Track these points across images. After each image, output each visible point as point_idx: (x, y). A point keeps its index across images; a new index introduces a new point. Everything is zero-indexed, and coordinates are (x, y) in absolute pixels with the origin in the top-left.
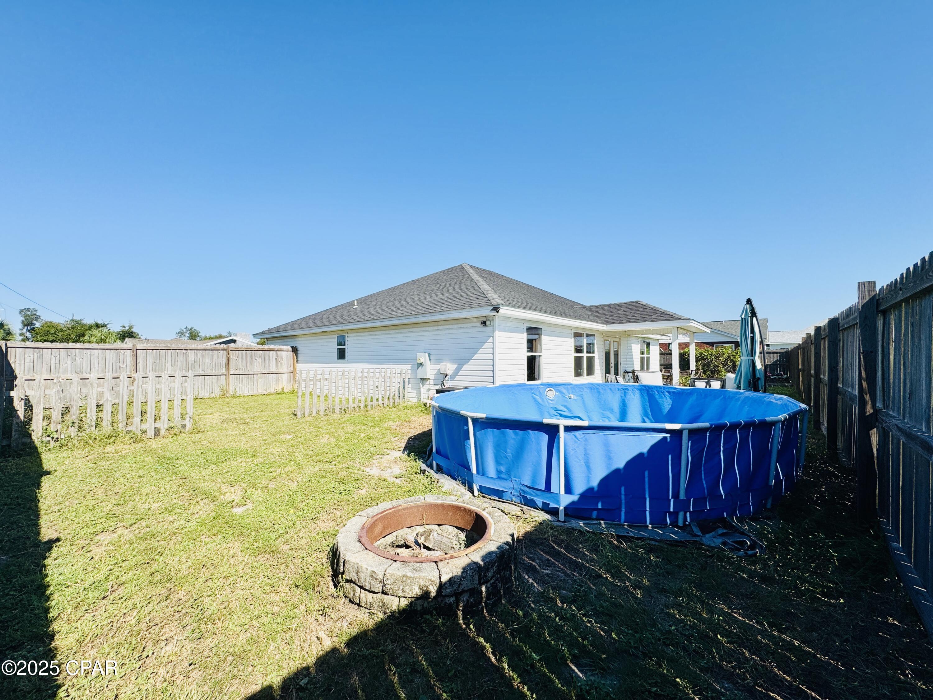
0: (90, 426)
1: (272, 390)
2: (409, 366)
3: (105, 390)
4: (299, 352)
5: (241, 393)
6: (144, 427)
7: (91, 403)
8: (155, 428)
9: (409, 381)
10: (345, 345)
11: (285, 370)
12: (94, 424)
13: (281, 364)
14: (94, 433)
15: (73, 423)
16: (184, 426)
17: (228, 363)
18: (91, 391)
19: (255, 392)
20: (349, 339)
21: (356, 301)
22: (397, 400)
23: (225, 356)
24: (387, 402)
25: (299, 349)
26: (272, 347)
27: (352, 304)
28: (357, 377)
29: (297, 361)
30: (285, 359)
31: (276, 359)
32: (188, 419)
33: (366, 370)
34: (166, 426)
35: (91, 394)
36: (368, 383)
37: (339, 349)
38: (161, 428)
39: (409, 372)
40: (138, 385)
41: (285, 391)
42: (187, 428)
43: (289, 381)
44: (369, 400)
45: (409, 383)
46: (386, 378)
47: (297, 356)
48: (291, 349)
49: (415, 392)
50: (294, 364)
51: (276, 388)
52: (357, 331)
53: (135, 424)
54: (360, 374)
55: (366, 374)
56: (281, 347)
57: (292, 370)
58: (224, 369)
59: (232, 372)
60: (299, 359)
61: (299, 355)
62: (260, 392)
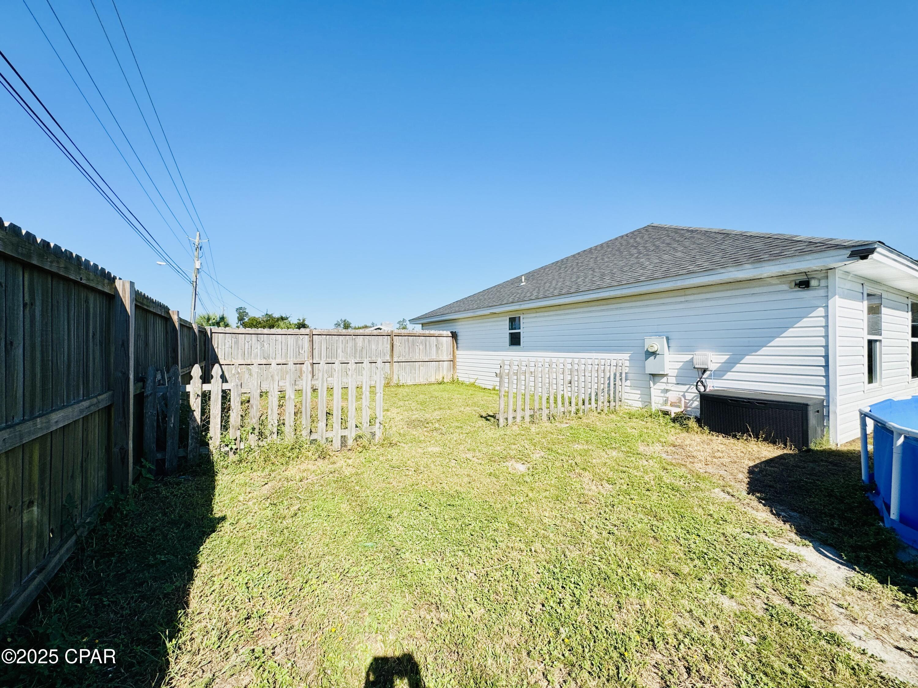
0: (272, 433)
1: (433, 380)
2: (627, 356)
3: (288, 384)
4: (459, 338)
5: (404, 382)
6: (330, 435)
7: (272, 402)
8: (342, 436)
9: (626, 376)
10: (520, 329)
11: (445, 358)
12: (275, 430)
13: (442, 351)
14: (275, 442)
15: (254, 429)
16: (373, 434)
17: (393, 350)
18: (272, 386)
19: (417, 382)
20: (525, 321)
21: (523, 277)
22: (612, 404)
23: (389, 342)
24: (601, 405)
25: (459, 334)
26: (432, 332)
27: (519, 279)
28: (566, 370)
29: (457, 347)
30: (445, 346)
31: (436, 345)
32: (378, 425)
33: (576, 361)
34: (354, 435)
35: (272, 389)
36: (578, 378)
37: (511, 334)
38: (349, 437)
39: (627, 363)
40: (323, 379)
41: (445, 380)
42: (377, 437)
43: (449, 370)
44: (581, 403)
45: (626, 380)
46: (599, 373)
47: (457, 343)
48: (450, 335)
49: (639, 392)
50: (453, 351)
51: (437, 377)
52: (538, 310)
53: (319, 431)
54: (569, 366)
55: (576, 367)
56: (441, 332)
57: (452, 357)
58: (388, 356)
59: (395, 359)
60: (459, 345)
61: (459, 342)
62: (422, 381)
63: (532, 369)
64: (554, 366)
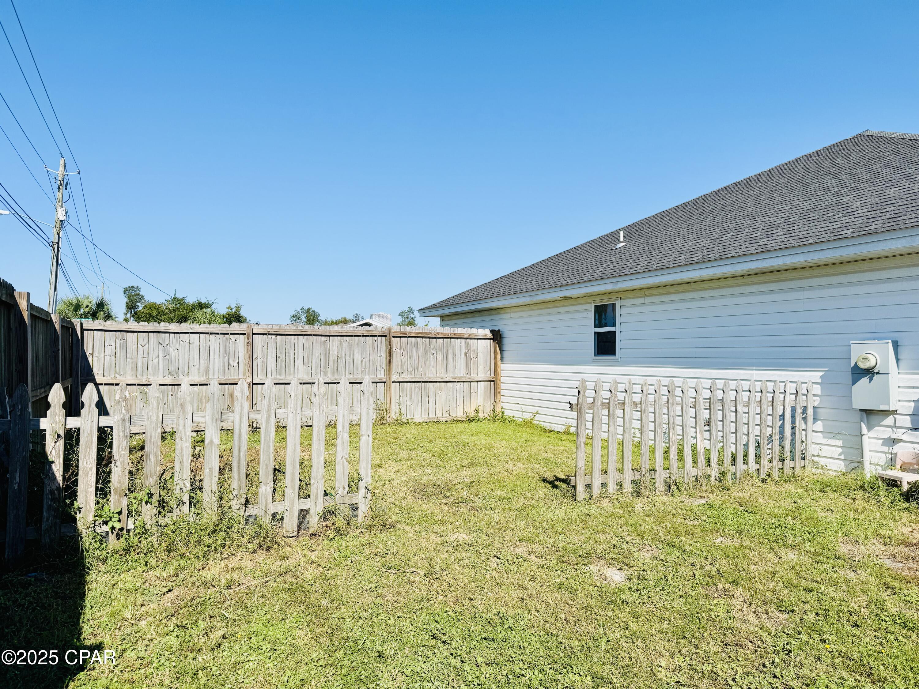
0: (181, 503)
1: (459, 414)
2: (816, 376)
3: (208, 419)
4: (506, 341)
5: (408, 417)
6: (279, 508)
7: (182, 450)
8: (300, 511)
9: (815, 413)
10: (614, 325)
11: (481, 377)
12: (186, 498)
13: (474, 363)
14: (186, 519)
15: (150, 495)
16: (354, 508)
17: (390, 361)
18: (181, 422)
19: (432, 416)
20: (624, 311)
21: (622, 233)
22: (789, 464)
23: (384, 347)
24: (767, 465)
25: (506, 335)
26: (459, 331)
27: (613, 237)
28: (701, 400)
29: (502, 358)
30: (480, 355)
31: (466, 354)
32: (362, 491)
33: (720, 384)
34: (320, 509)
35: (181, 427)
36: (724, 416)
37: (598, 335)
38: (312, 512)
39: (817, 389)
40: (269, 410)
41: (481, 415)
42: (360, 514)
43: (486, 397)
44: (728, 460)
45: (815, 420)
46: (764, 406)
47: (501, 350)
48: (490, 335)
49: (840, 443)
50: (495, 364)
51: (466, 410)
52: (648, 292)
53: (261, 499)
54: (707, 394)
55: (719, 394)
56: (474, 331)
57: (493, 375)
58: (383, 371)
59: (395, 378)
60: (506, 354)
61: (506, 347)
62: (441, 415)
63: (637, 398)
64: (678, 392)
